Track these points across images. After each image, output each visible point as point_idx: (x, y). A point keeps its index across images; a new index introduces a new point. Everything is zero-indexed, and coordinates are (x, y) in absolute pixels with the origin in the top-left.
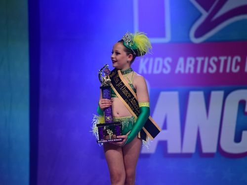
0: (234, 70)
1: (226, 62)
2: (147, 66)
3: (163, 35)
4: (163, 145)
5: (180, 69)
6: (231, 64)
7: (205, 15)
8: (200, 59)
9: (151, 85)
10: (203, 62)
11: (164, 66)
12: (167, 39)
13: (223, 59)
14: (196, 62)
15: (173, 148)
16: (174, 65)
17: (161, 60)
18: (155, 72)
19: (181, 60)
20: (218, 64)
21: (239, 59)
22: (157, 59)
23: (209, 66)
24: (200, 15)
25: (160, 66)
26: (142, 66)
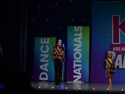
2: (115, 49)
3: (119, 43)
4: (118, 66)
5: (122, 50)
9: (116, 53)
11: (119, 49)
12: (120, 43)
15: (120, 67)
16: (121, 49)
17: (118, 48)
18: (117, 50)
19: (123, 48)
22: (117, 48)
25: (118, 49)
26: (114, 49)
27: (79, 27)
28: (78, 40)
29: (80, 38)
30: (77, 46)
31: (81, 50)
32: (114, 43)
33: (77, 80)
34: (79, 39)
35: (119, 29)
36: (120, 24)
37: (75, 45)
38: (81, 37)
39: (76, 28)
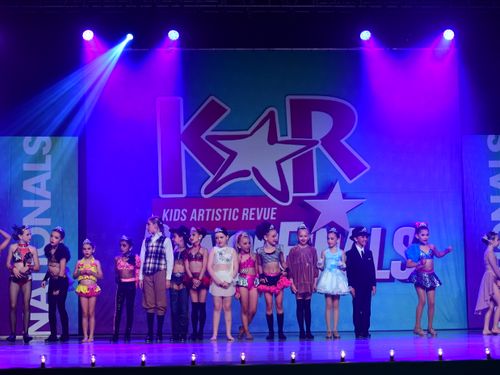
0: (234, 219)
1: (228, 212)
2: (168, 215)
3: (182, 193)
5: (193, 217)
6: (232, 214)
7: (212, 177)
8: (209, 210)
10: (211, 213)
11: (181, 215)
12: (184, 195)
13: (225, 210)
14: (206, 212)
16: (189, 215)
17: (179, 211)
18: (175, 220)
19: (195, 211)
20: (222, 214)
21: (238, 210)
22: (176, 210)
23: (215, 215)
24: (209, 177)
25: (178, 215)
26: (165, 215)
27: (40, 140)
28: (37, 185)
29: (43, 179)
30: (35, 208)
31: (50, 220)
32: (164, 193)
33: (38, 330)
34: (39, 184)
35: (182, 144)
36: (183, 128)
37: (27, 203)
38: (50, 173)
39: (31, 144)
